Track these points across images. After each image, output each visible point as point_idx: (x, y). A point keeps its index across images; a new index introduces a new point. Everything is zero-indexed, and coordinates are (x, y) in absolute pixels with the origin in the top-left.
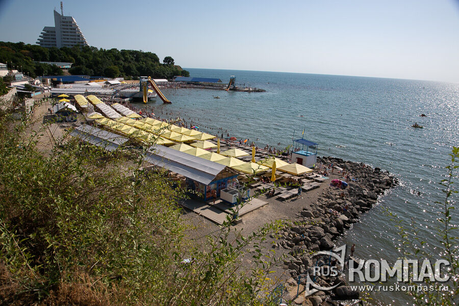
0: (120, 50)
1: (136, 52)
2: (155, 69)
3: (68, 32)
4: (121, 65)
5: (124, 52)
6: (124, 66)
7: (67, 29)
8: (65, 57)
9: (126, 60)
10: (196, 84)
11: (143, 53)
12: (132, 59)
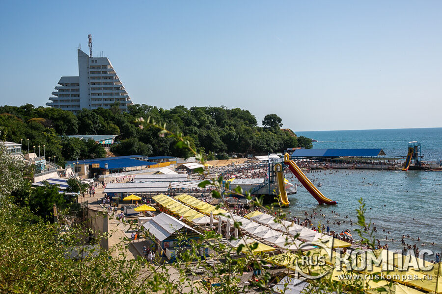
0: (189, 109)
1: (216, 110)
2: (252, 138)
3: (99, 83)
4: (196, 133)
5: (196, 111)
6: (200, 136)
7: (99, 78)
8: (103, 126)
9: (202, 124)
10: (334, 162)
11: (228, 111)
12: (212, 123)
